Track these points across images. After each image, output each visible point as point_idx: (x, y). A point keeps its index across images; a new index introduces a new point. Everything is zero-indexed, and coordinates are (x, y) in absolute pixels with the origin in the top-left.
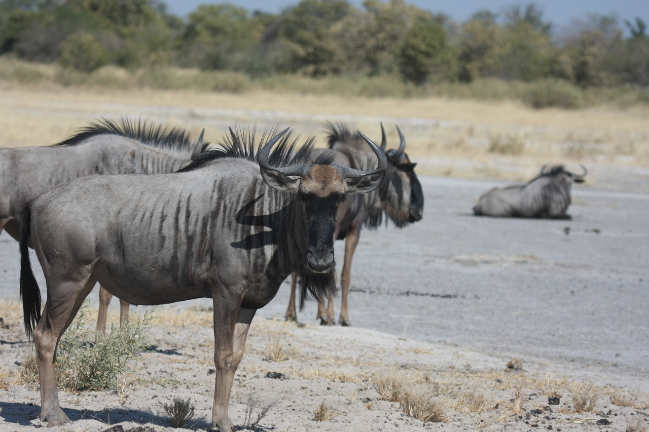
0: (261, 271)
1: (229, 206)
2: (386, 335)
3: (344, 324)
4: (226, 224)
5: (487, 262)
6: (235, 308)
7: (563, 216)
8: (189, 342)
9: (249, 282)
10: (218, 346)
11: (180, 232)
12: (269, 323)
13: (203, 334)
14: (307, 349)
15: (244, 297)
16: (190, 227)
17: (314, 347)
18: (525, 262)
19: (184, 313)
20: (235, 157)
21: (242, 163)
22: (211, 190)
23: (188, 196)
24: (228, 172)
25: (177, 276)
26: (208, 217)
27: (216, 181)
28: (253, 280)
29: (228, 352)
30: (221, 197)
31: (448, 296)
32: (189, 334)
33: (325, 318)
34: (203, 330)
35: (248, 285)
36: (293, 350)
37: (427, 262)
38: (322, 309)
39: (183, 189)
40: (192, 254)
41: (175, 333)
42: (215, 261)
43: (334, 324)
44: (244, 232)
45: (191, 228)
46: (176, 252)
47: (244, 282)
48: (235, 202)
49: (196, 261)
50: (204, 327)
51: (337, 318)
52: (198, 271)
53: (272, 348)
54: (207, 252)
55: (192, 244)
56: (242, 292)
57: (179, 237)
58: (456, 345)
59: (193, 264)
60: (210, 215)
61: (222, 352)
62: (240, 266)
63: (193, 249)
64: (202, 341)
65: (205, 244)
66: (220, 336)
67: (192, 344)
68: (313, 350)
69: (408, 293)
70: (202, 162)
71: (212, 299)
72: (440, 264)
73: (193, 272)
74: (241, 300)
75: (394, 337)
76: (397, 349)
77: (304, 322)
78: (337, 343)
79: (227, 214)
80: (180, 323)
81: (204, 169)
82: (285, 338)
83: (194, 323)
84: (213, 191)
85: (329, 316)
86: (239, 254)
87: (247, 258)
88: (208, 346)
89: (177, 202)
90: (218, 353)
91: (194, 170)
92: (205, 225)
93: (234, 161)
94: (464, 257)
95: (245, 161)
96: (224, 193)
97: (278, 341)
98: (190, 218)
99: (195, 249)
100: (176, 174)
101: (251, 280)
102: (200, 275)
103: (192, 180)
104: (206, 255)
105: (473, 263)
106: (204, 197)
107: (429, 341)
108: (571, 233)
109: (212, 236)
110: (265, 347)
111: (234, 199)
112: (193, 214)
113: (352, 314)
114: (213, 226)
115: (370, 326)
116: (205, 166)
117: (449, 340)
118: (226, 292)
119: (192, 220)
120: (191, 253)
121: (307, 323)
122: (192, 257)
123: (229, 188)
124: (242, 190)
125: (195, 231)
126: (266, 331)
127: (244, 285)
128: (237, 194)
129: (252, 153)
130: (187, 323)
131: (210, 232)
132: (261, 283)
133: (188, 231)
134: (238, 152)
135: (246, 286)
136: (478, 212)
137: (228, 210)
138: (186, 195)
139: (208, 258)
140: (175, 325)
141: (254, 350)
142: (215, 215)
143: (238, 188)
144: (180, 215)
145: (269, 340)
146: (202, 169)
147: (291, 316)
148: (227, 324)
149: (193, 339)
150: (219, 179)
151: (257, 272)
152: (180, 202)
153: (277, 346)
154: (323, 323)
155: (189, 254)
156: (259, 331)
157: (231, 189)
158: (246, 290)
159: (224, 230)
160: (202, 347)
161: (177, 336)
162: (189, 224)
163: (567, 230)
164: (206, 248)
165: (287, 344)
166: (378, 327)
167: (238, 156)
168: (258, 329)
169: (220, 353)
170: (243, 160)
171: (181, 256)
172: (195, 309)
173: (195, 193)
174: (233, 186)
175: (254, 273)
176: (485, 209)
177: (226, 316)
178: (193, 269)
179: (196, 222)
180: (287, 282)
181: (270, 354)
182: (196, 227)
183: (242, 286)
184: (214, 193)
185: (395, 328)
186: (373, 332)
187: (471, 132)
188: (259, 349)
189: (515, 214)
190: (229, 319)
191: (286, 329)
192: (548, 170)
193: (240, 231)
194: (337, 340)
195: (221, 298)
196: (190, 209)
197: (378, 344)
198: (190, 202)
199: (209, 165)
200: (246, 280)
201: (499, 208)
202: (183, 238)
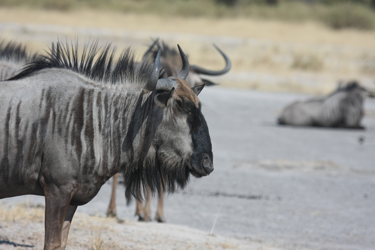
0: (90, 173)
1: (58, 113)
2: (197, 231)
3: (159, 220)
4: (56, 130)
5: (289, 167)
6: (64, 205)
7: (358, 127)
8: (19, 235)
9: (78, 182)
10: (48, 238)
11: (11, 137)
12: (91, 219)
13: (32, 228)
14: (126, 243)
15: (74, 195)
16: (19, 133)
17: (132, 241)
18: (322, 168)
19: (14, 209)
20: (61, 68)
21: (68, 74)
22: (40, 98)
23: (17, 104)
24: (55, 82)
25: (8, 175)
26: (37, 124)
27: (43, 90)
28: (82, 181)
29: (57, 245)
30: (50, 105)
31: (253, 197)
32: (19, 228)
33: (142, 215)
34: (32, 225)
35: (77, 185)
36: (113, 243)
37: (235, 167)
38: (140, 207)
39: (13, 97)
40: (22, 157)
41: (6, 227)
42: (45, 163)
43: (150, 220)
44: (74, 137)
45: (21, 133)
46: (7, 155)
47: (74, 182)
48: (63, 109)
49: (26, 163)
50: (33, 222)
51: (153, 215)
52: (28, 171)
53: (94, 241)
54: (37, 154)
55: (22, 148)
56: (72, 191)
57: (9, 142)
58: (260, 242)
59: (24, 165)
60: (39, 122)
61: (51, 244)
62: (71, 169)
63: (23, 152)
64: (30, 234)
65: (35, 148)
66: (49, 229)
67: (21, 237)
68: (131, 244)
69: (217, 194)
70: (31, 72)
71: (44, 197)
72: (247, 168)
73: (23, 172)
74: (70, 198)
75: (204, 233)
76: (207, 244)
77: (123, 218)
78: (153, 238)
79: (56, 122)
80: (11, 218)
81: (32, 77)
82: (106, 233)
83: (24, 218)
84: (42, 99)
85: (146, 214)
86: (70, 158)
87: (77, 161)
88: (36, 239)
89: (7, 109)
90: (47, 245)
91: (23, 79)
92: (34, 130)
93: (60, 71)
94: (268, 162)
95: (70, 71)
96: (52, 101)
97: (100, 235)
98: (20, 124)
99: (25, 151)
100: (6, 82)
101: (81, 180)
102: (30, 175)
103: (21, 88)
104: (36, 158)
105: (276, 168)
106: (33, 105)
107: (236, 237)
108: (366, 143)
109: (42, 140)
110: (87, 240)
111: (63, 107)
112: (23, 121)
113: (167, 211)
114: (43, 132)
115: (183, 223)
116: (33, 75)
117: (253, 237)
118: (57, 190)
119: (22, 126)
120: (21, 155)
121: (127, 220)
122: (22, 159)
123: (57, 96)
124: (70, 98)
125: (25, 136)
126: (89, 226)
127: (73, 185)
128: (65, 102)
129: (76, 64)
130: (17, 218)
131: (39, 137)
132: (89, 184)
133: (19, 136)
134: (63, 63)
135: (75, 185)
136: (282, 122)
137: (57, 118)
138: (15, 103)
139: (38, 159)
140: (7, 220)
141: (78, 243)
142: (44, 121)
143: (66, 97)
144: (10, 121)
145: (92, 234)
146: (30, 77)
147: (111, 213)
148: (57, 219)
149: (22, 233)
150: (47, 88)
151: (86, 173)
152: (10, 109)
153: (99, 240)
154: (141, 219)
155: (19, 157)
156: (83, 226)
157: (59, 98)
158: (76, 190)
159: (54, 135)
160: (31, 241)
161: (8, 230)
162: (19, 130)
163: (361, 140)
164: (36, 151)
165: (107, 238)
166: (190, 224)
167: (63, 67)
168: (81, 224)
169: (49, 245)
170: (68, 71)
171: (11, 159)
172: (25, 206)
173: (24, 101)
174: (61, 95)
175: (84, 174)
176: (288, 119)
177: (56, 212)
178: (23, 169)
179: (26, 128)
180: (109, 183)
181: (92, 247)
182: (26, 132)
183: (72, 185)
184: (43, 101)
185: (206, 225)
186: (186, 228)
187: (276, 50)
188: (82, 242)
189: (315, 124)
190: (59, 215)
191: (106, 225)
192: (344, 85)
193: (70, 136)
194: (153, 235)
195: (52, 196)
196: (19, 116)
197: (189, 240)
198: (20, 109)
199: (37, 74)
200: (76, 181)
201: (300, 118)
202: (13, 142)
